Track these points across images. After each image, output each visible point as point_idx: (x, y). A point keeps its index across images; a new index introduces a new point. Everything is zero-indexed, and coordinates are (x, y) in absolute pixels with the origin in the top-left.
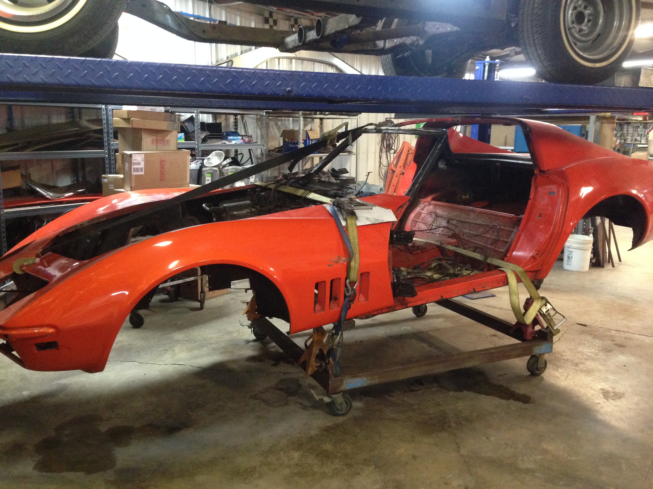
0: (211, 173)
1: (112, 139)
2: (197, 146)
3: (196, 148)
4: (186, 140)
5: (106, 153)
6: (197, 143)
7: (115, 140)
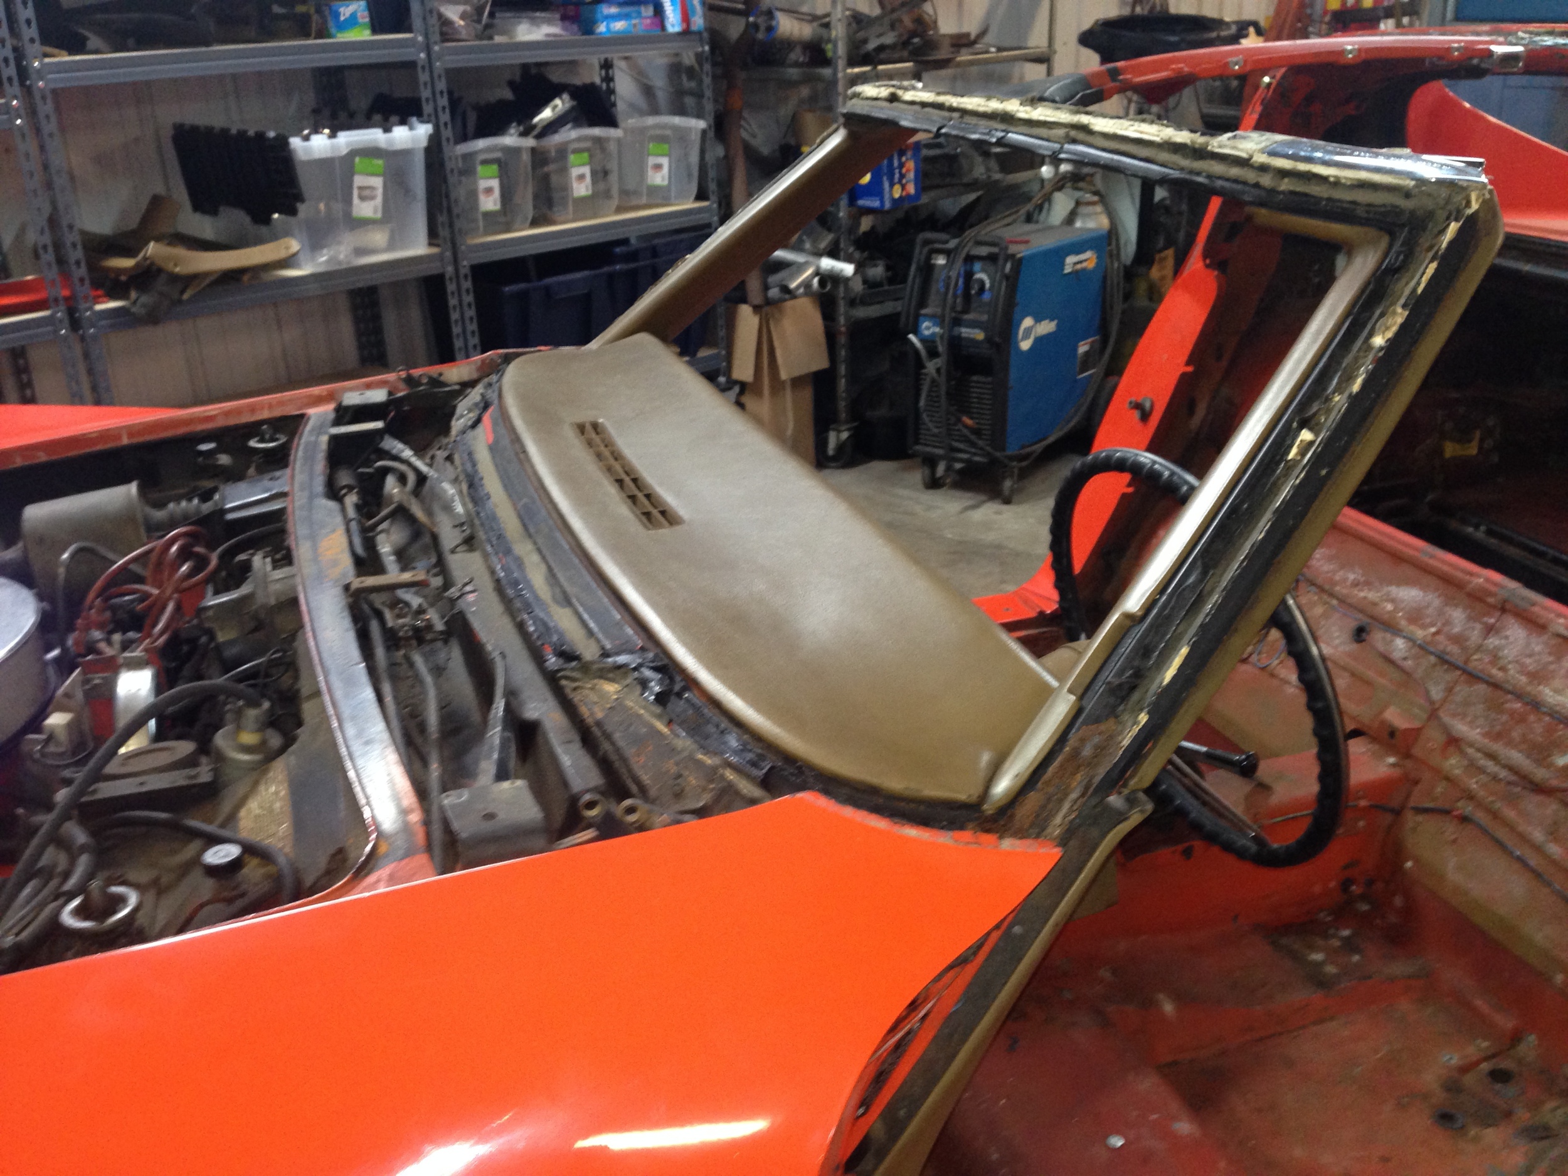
0: (497, 161)
1: (37, 47)
2: (422, 55)
3: (420, 64)
4: (377, 27)
5: (17, 109)
6: (420, 39)
7: (48, 50)
